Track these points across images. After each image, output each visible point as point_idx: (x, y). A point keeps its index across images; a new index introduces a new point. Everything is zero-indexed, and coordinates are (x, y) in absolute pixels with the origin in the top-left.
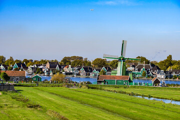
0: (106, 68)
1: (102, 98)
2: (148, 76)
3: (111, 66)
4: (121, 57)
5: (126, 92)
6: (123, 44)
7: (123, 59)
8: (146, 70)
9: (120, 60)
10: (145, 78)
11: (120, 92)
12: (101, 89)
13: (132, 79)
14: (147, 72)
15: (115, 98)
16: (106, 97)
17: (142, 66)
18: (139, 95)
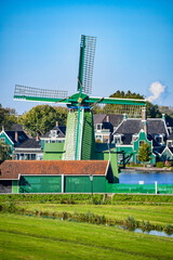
0: (11, 134)
1: (34, 242)
2: (158, 159)
3: (28, 126)
4: (76, 96)
5: (107, 216)
6: (82, 50)
7: (83, 103)
8: (150, 137)
9: (73, 105)
10: (148, 167)
11: (85, 219)
12: (12, 210)
13: (116, 173)
14: (155, 144)
15: (78, 241)
16: (45, 238)
17: (135, 126)
18: (155, 228)
